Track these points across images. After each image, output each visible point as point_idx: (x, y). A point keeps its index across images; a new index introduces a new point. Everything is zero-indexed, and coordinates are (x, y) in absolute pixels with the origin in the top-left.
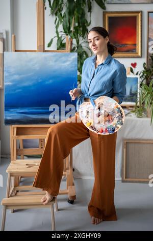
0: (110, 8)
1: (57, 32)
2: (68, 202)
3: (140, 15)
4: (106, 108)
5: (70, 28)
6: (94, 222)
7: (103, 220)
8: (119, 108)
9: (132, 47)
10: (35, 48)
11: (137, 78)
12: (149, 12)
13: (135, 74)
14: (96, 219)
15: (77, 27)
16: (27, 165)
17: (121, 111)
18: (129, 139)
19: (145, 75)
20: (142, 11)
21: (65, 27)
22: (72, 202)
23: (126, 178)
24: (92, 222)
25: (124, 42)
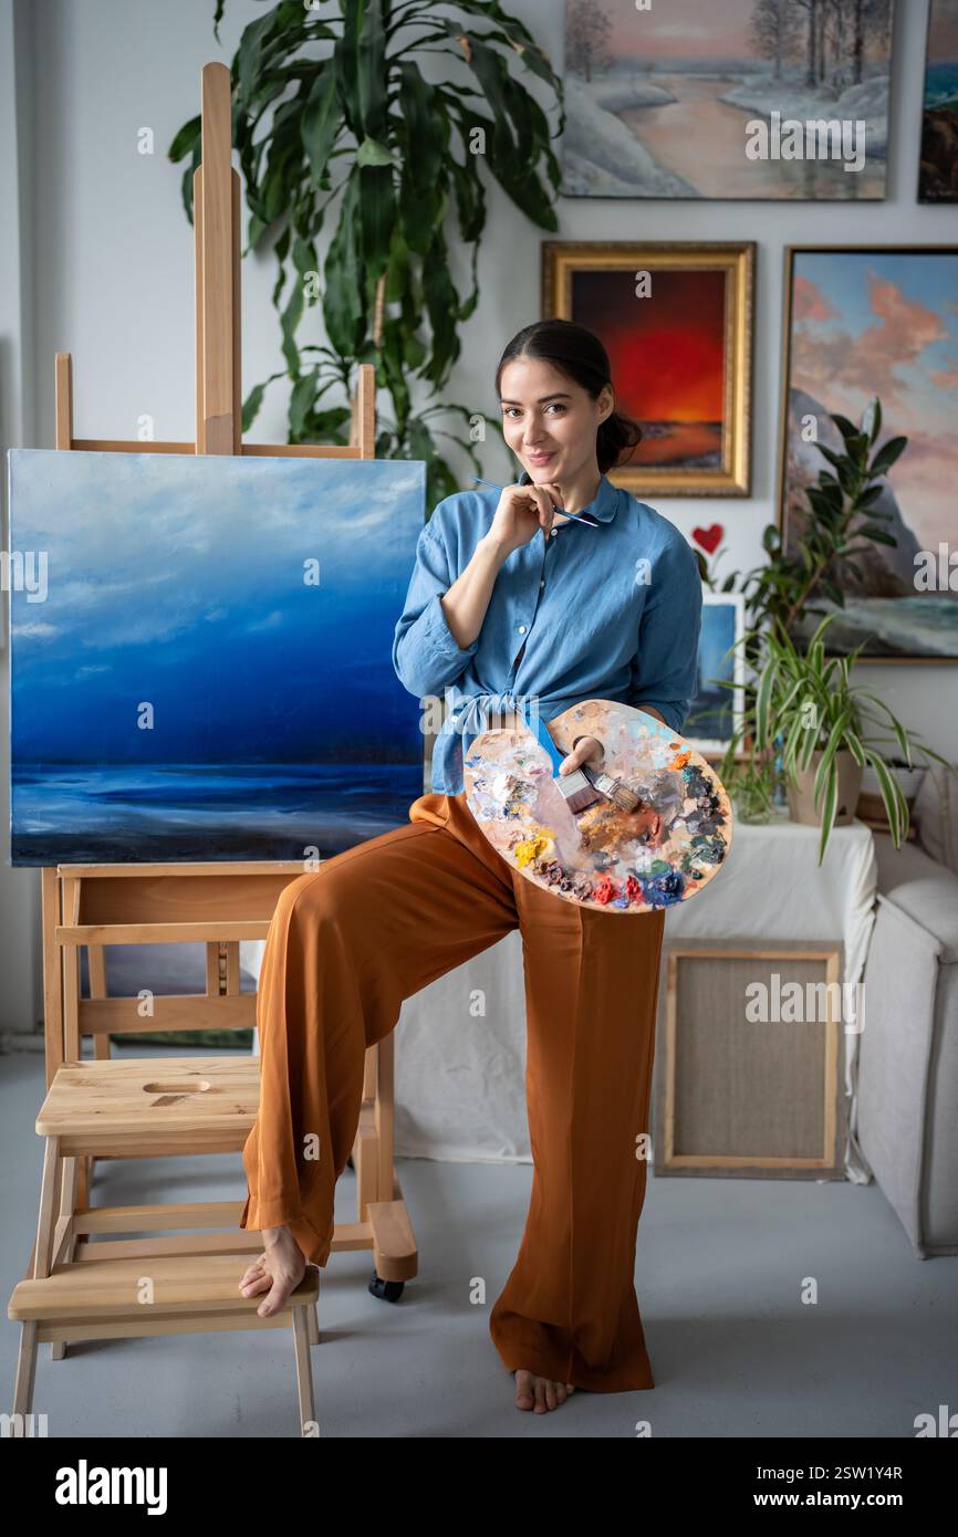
0: (582, 223)
1: (290, 351)
2: (374, 1291)
3: (743, 263)
4: (619, 766)
5: (363, 324)
6: (533, 1402)
7: (578, 1390)
8: (696, 770)
9: (701, 439)
10: (189, 433)
11: (732, 610)
12: (795, 251)
13: (719, 586)
14: (539, 1382)
15: (399, 322)
16: (149, 1088)
17: (709, 788)
18: (695, 943)
19: (772, 590)
20: (754, 245)
21: (337, 320)
22: (391, 1291)
23: (677, 1152)
24: (522, 1403)
25: (659, 412)
